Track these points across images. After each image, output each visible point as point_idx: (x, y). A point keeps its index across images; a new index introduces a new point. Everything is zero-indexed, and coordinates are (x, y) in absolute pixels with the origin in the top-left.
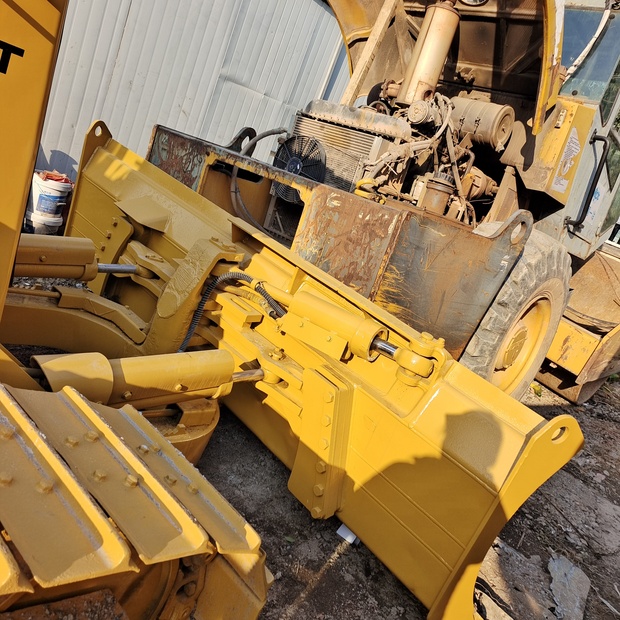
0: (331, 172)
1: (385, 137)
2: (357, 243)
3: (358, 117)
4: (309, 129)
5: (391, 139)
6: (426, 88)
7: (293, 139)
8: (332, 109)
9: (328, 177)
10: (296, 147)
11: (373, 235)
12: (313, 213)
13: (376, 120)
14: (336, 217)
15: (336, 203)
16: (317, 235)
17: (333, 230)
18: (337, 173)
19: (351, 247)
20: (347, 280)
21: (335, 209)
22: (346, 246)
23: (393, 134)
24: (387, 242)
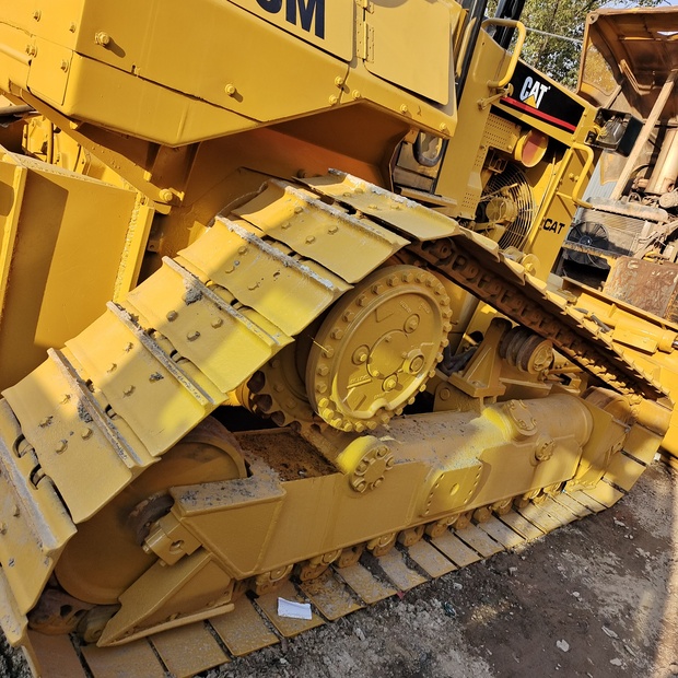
0: (613, 244)
1: (650, 221)
2: (651, 288)
3: (628, 207)
4: (592, 217)
5: (656, 222)
6: (670, 182)
7: (582, 224)
8: (608, 203)
9: (610, 247)
10: (584, 229)
11: (663, 284)
12: (618, 272)
13: (642, 210)
14: (635, 274)
15: (634, 266)
16: (621, 285)
17: (633, 281)
18: (617, 245)
19: (647, 291)
20: (646, 309)
21: (634, 270)
22: (643, 291)
23: (656, 219)
24: (673, 288)
